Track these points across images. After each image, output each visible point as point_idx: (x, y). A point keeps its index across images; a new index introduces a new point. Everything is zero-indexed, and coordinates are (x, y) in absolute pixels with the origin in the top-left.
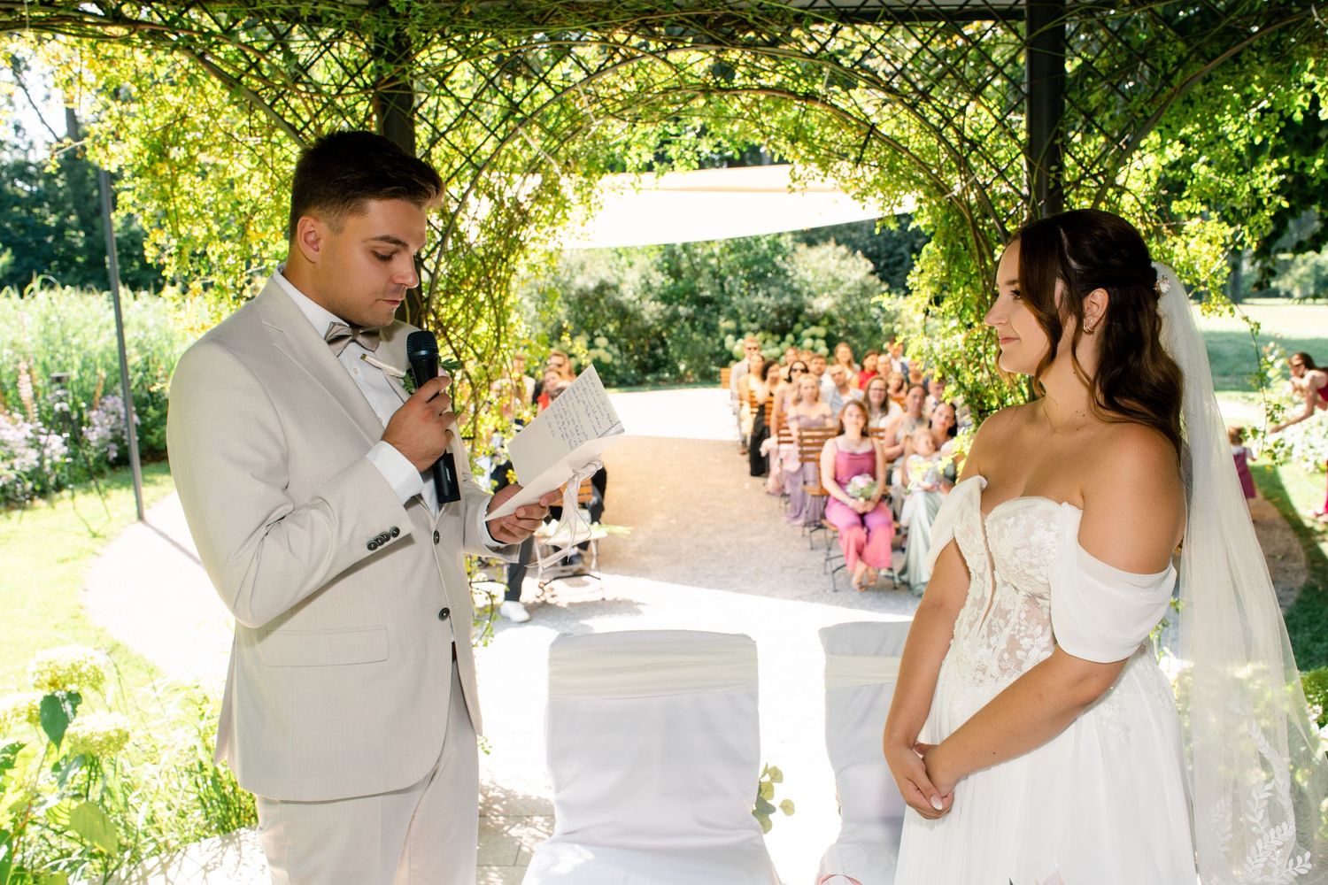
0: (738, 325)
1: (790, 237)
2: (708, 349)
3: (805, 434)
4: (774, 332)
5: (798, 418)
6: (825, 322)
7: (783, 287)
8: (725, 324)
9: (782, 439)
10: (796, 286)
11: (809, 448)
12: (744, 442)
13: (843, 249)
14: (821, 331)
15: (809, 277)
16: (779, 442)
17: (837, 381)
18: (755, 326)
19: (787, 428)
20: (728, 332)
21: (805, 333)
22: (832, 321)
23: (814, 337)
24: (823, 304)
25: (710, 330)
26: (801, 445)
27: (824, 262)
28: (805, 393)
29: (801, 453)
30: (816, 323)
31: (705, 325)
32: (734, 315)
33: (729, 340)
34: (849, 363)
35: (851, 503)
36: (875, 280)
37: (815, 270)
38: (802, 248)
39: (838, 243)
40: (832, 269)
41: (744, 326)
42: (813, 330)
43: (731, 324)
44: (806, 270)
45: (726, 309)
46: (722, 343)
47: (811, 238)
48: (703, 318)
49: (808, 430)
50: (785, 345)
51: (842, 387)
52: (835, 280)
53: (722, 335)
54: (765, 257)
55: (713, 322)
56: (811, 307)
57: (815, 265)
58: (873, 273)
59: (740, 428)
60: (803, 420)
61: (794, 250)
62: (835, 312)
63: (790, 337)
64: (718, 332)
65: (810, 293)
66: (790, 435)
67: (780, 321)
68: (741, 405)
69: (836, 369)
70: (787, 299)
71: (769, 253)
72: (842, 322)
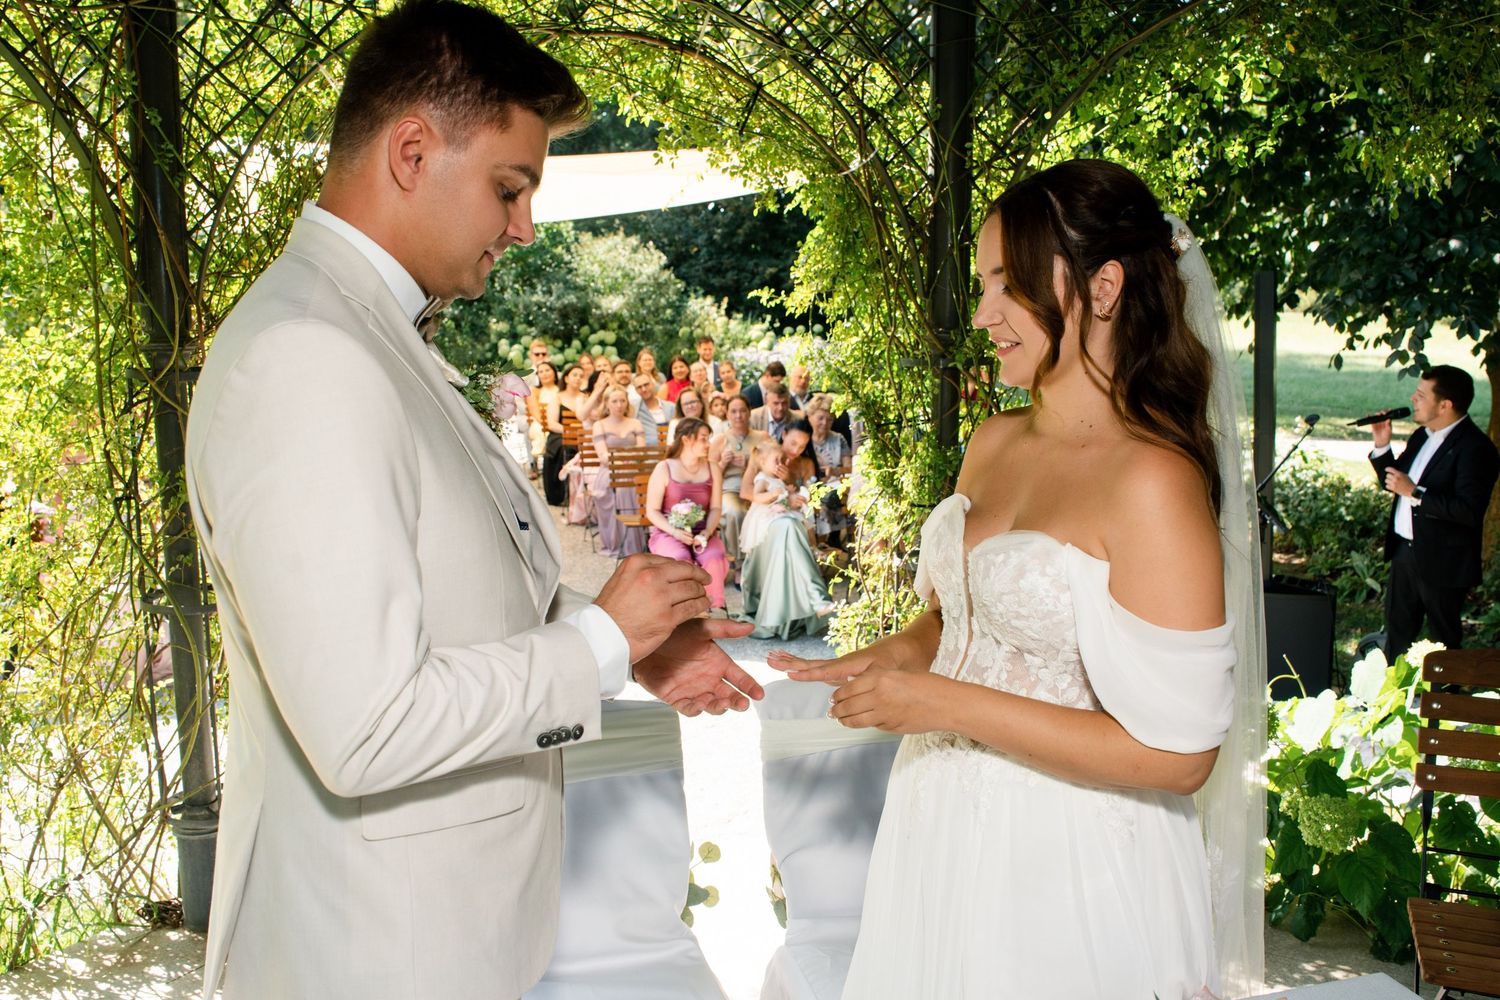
0: (513, 327)
1: (571, 225)
2: (478, 356)
3: (616, 454)
4: (555, 337)
5: (605, 436)
6: (615, 325)
7: (566, 282)
8: (497, 326)
9: (586, 460)
10: (580, 281)
11: (621, 471)
12: (534, 465)
13: (634, 240)
14: (610, 337)
15: (596, 269)
16: (583, 465)
17: (643, 394)
18: (533, 330)
19: (592, 448)
20: (500, 336)
21: (593, 338)
22: (622, 325)
23: (602, 343)
24: (612, 304)
25: (479, 332)
26: (612, 468)
27: (613, 253)
28: (613, 407)
29: (613, 477)
30: (604, 327)
31: (473, 326)
32: (508, 315)
33: (503, 344)
34: (653, 372)
35: (678, 534)
36: (667, 275)
37: (601, 264)
38: (586, 237)
39: (628, 234)
40: (623, 261)
41: (521, 328)
42: (601, 335)
43: (503, 327)
44: (592, 264)
45: (497, 308)
46: (495, 347)
47: (596, 227)
48: (470, 318)
49: (619, 451)
50: (570, 353)
51: (649, 400)
52: (626, 275)
53: (493, 338)
54: (543, 248)
55: (481, 322)
56: (598, 307)
57: (603, 257)
58: (666, 267)
59: (530, 447)
60: (610, 439)
61: (577, 240)
62: (625, 313)
63: (576, 343)
64: (489, 336)
65: (597, 291)
66: (595, 456)
67: (565, 325)
68: (530, 422)
69: (643, 379)
70: (571, 298)
71: (547, 243)
72: (632, 324)
